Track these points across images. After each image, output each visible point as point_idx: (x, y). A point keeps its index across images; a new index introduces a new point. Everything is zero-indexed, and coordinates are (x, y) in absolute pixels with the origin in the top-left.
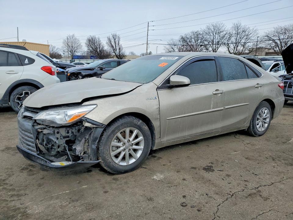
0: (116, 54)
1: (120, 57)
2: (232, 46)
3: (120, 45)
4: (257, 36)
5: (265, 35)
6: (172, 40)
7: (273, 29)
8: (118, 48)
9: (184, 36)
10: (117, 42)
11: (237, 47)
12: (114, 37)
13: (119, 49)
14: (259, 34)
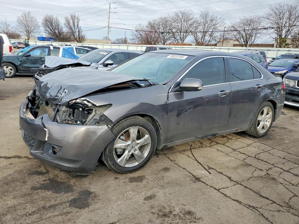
0: (75, 36)
1: (80, 40)
2: (200, 35)
3: (79, 26)
4: (225, 26)
5: (230, 25)
6: (140, 25)
7: (239, 20)
8: (77, 30)
9: (152, 22)
10: (76, 24)
11: (205, 36)
12: (73, 18)
13: (79, 32)
14: (226, 24)
